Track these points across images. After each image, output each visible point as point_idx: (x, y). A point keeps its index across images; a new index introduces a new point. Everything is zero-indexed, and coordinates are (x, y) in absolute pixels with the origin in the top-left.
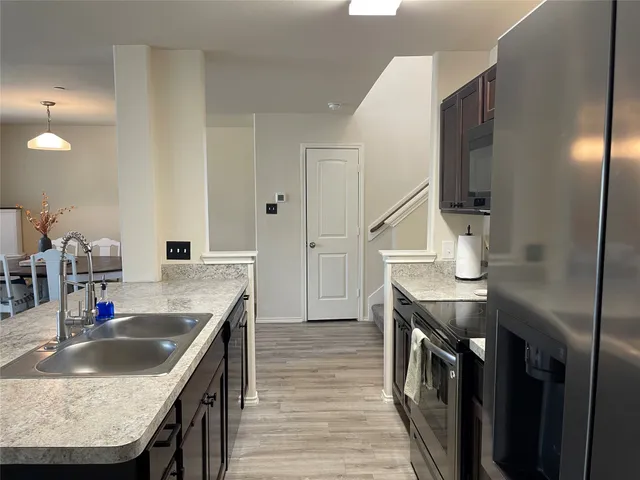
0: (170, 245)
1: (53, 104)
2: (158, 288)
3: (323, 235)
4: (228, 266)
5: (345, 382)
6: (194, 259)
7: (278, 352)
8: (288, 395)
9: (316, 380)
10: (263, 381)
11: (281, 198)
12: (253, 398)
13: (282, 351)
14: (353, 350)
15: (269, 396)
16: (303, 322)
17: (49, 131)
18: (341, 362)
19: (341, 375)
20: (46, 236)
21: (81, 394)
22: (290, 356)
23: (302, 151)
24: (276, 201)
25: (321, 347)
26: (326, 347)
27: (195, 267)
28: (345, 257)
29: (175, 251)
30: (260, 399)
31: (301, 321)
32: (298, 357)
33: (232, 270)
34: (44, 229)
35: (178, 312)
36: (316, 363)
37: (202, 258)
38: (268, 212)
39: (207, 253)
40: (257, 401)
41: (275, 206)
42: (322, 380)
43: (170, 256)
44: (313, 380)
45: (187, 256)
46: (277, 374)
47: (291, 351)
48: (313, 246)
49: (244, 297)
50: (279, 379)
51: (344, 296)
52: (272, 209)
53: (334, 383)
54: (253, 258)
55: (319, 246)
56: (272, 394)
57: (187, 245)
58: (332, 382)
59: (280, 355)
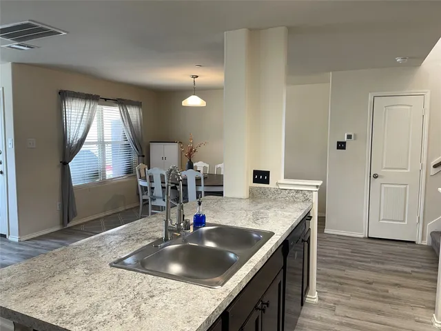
0: (256, 172)
1: (197, 77)
2: (245, 204)
3: (386, 168)
4: (297, 191)
5: (398, 298)
6: (272, 184)
7: (339, 260)
8: (343, 300)
9: (370, 291)
10: (324, 283)
11: (349, 137)
12: (313, 297)
13: (342, 260)
14: (408, 270)
15: (327, 297)
16: (364, 238)
17: (194, 95)
18: (395, 279)
19: (393, 291)
20: (190, 160)
21: (155, 292)
22: (350, 266)
23: (370, 98)
24: (346, 139)
25: (378, 263)
26: (383, 263)
27: (273, 190)
28: (406, 188)
29: (259, 177)
30: (320, 299)
31: (362, 236)
32: (356, 268)
33: (300, 195)
34: (190, 155)
35: (250, 227)
36: (372, 276)
37: (277, 184)
38: (338, 148)
39: (282, 180)
40: (316, 300)
41: (344, 143)
42: (375, 292)
43: (255, 181)
44: (367, 291)
45: (267, 182)
46: (337, 280)
47: (350, 262)
48: (376, 176)
49: (307, 217)
50: (337, 285)
51: (404, 221)
52: (341, 146)
53: (385, 298)
54: (317, 186)
55: (382, 177)
56: (331, 297)
57: (267, 173)
58: (384, 297)
59: (341, 263)
